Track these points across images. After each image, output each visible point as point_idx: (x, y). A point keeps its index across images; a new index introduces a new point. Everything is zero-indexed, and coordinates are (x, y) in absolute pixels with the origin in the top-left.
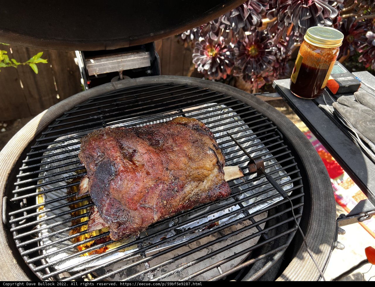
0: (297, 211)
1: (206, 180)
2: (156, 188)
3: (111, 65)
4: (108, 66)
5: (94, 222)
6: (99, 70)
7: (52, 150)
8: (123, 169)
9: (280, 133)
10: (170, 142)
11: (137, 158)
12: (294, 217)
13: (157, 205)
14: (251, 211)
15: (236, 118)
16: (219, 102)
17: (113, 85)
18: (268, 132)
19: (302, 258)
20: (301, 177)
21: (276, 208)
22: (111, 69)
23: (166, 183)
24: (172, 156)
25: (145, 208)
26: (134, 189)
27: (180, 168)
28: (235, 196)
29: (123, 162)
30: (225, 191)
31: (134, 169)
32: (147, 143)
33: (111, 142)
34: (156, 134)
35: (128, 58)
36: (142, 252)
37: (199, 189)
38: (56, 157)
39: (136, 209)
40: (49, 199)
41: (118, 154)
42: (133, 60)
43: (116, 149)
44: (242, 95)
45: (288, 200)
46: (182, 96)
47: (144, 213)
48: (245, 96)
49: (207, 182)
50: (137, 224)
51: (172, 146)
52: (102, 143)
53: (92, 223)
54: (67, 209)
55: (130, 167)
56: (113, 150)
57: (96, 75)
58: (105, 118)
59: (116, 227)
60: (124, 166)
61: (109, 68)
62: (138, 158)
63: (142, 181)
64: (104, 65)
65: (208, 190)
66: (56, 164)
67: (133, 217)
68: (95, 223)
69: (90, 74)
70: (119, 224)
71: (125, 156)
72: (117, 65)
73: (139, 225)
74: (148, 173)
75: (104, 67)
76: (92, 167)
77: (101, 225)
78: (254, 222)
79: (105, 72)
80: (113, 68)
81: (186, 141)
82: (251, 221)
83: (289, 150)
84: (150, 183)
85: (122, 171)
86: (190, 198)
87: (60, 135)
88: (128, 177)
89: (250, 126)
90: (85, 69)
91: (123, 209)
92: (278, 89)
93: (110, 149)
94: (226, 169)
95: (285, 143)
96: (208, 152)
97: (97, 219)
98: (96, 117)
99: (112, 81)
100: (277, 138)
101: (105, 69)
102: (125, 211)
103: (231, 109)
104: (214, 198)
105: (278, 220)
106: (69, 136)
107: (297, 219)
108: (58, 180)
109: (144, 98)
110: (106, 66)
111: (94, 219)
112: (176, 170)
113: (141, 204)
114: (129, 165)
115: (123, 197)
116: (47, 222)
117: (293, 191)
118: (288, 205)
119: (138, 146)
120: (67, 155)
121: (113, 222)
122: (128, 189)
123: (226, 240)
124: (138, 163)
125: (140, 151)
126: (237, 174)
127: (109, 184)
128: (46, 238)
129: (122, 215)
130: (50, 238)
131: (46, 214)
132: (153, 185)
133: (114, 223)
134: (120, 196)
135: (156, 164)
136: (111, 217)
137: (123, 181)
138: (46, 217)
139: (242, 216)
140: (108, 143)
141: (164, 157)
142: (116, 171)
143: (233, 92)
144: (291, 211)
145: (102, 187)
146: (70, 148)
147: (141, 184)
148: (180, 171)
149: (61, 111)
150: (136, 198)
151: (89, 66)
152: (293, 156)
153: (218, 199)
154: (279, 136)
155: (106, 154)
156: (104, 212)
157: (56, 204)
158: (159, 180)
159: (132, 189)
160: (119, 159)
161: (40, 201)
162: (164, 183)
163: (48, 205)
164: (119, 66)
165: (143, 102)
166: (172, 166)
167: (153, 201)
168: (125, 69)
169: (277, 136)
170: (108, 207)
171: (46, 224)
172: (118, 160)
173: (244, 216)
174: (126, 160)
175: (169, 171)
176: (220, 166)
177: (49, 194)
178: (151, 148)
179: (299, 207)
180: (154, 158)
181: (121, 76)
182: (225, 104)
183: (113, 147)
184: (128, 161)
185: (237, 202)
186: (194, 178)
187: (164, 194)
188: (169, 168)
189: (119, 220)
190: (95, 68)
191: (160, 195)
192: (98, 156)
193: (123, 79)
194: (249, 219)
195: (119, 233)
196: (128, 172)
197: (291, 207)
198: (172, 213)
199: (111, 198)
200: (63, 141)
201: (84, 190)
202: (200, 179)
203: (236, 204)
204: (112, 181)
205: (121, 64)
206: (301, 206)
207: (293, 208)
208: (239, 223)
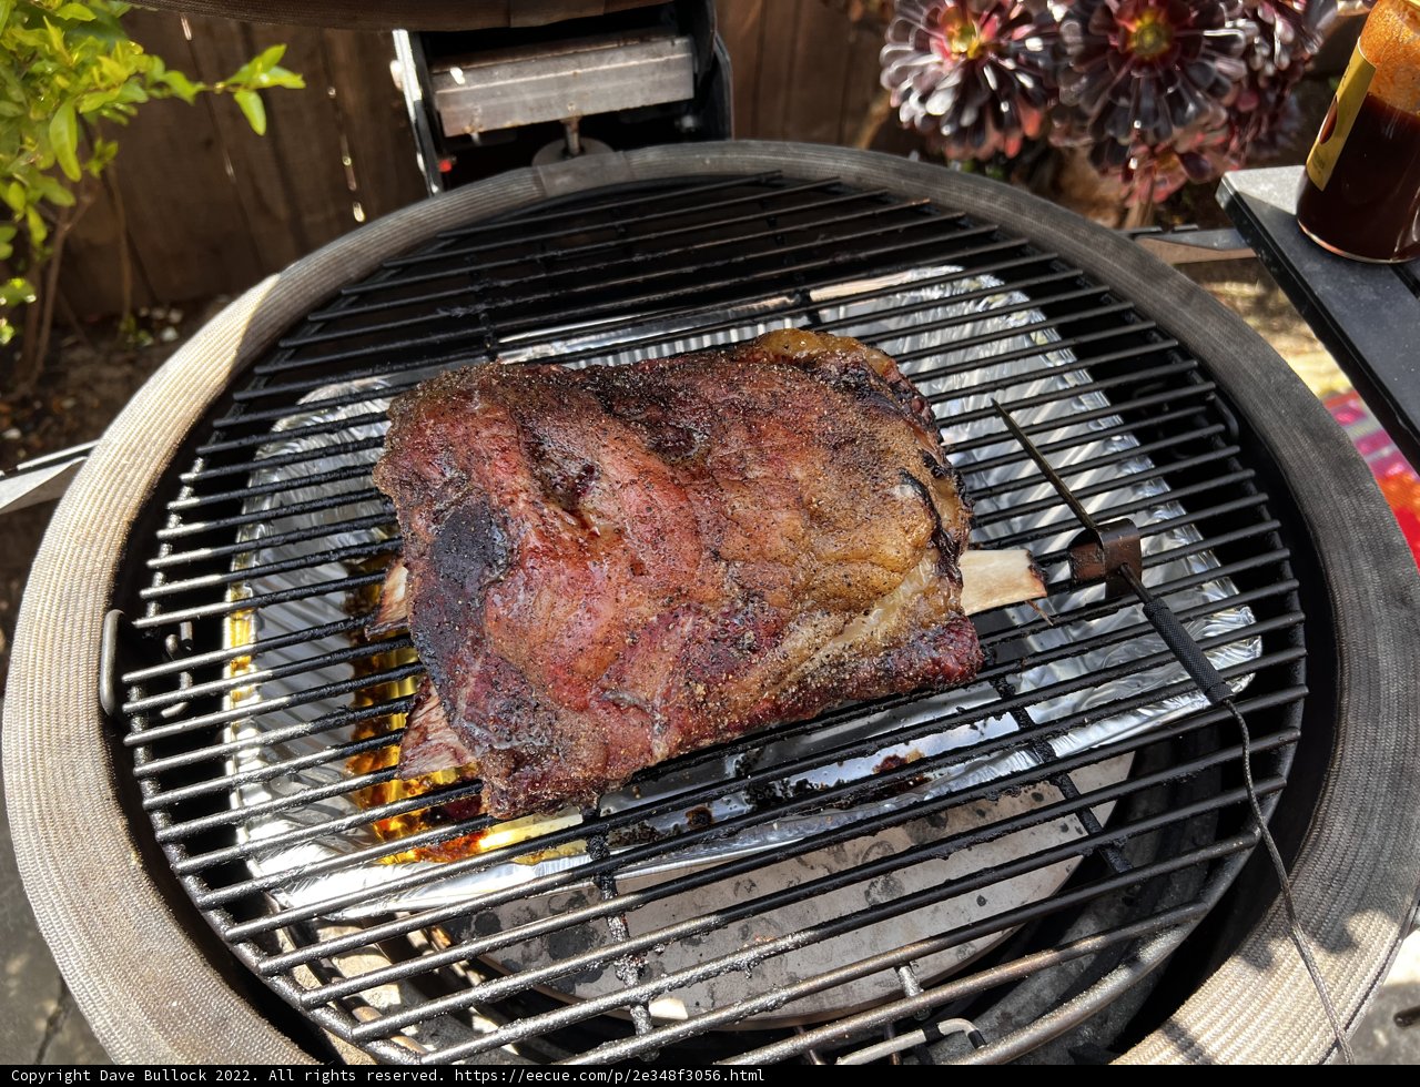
0: (1265, 764)
1: (882, 605)
2: (668, 630)
3: (532, 92)
4: (521, 99)
5: (425, 740)
6: (486, 114)
7: (289, 439)
8: (538, 544)
9: (1226, 411)
10: (736, 440)
11: (595, 500)
12: (1249, 791)
13: (666, 697)
14: (1063, 747)
15: (1040, 338)
16: (972, 265)
17: (537, 181)
18: (1176, 404)
19: (1263, 963)
20: (1302, 616)
21: (1175, 744)
22: (531, 109)
23: (707, 614)
24: (739, 504)
25: (618, 706)
26: (577, 629)
27: (770, 556)
28: (1003, 675)
29: (541, 516)
30: (957, 653)
31: (581, 545)
32: (643, 439)
33: (495, 430)
34: (679, 401)
35: (600, 61)
36: (602, 874)
37: (849, 643)
38: (302, 469)
39: (583, 708)
40: (272, 631)
41: (522, 480)
42: (620, 73)
43: (515, 458)
44: (1076, 237)
45: (1228, 714)
46: (812, 233)
47: (613, 725)
48: (1086, 241)
49: (885, 616)
50: (585, 766)
51: (742, 457)
52: (460, 431)
53: (418, 744)
55: (566, 536)
56: (502, 464)
57: (475, 136)
58: (495, 315)
59: (503, 770)
60: (541, 532)
61: (524, 105)
62: (601, 500)
63: (613, 597)
64: (505, 91)
65: (886, 648)
66: (300, 496)
67: (572, 738)
68: (428, 745)
69: (450, 131)
70: (518, 760)
71: (548, 491)
72: (555, 94)
73: (591, 769)
74: (637, 568)
75: (505, 101)
76: (420, 522)
77: (450, 756)
78: (1072, 795)
79: (508, 124)
80: (540, 107)
81: (803, 438)
82: (1060, 786)
83: (1260, 490)
84: (643, 609)
85: (532, 550)
86: (805, 677)
87: (318, 382)
88: (556, 579)
89: (1098, 373)
91: (533, 703)
92: (1240, 214)
93: (490, 458)
94: (973, 564)
95: (1245, 459)
96: (896, 491)
97: (437, 730)
98: (459, 312)
99: (536, 158)
100: (1214, 434)
101: (509, 111)
102: (541, 709)
103: (1019, 298)
104: (906, 682)
105: (1176, 794)
106: (356, 385)
107: (1262, 798)
108: (303, 561)
109: (653, 235)
110: (513, 99)
111: (426, 729)
112: (753, 560)
113: (604, 689)
114: (563, 526)
115: (533, 657)
116: (262, 719)
117: (1258, 672)
118: (1228, 734)
119: (602, 450)
120: (347, 460)
121: (492, 750)
122: (553, 627)
123: (946, 858)
124: (601, 522)
125: (612, 472)
126: (1018, 587)
127: (483, 600)
128: (250, 780)
129: (530, 726)
130: (268, 781)
131: (258, 688)
132: (655, 618)
133: (500, 752)
134: (524, 651)
135: (672, 531)
136: (486, 728)
137: (536, 592)
138: (256, 698)
139: (1021, 761)
140: (485, 433)
141: (708, 503)
142: (512, 550)
143: (1039, 218)
144: (1240, 760)
145: (457, 608)
146: (359, 433)
147: (607, 610)
148: (771, 566)
149: (329, 283)
150: (582, 664)
151: (444, 96)
152: (1274, 517)
153: (929, 685)
154: (1221, 427)
155: (474, 475)
156: (462, 705)
157: (302, 651)
158: (678, 600)
159: (569, 629)
160: (526, 502)
161: (238, 635)
162: (699, 611)
163: (269, 654)
164: (564, 99)
165: (650, 256)
166: (735, 542)
167: (652, 682)
168: (591, 109)
169: (1212, 423)
170: (478, 690)
171: (252, 725)
172: (521, 505)
173: (1033, 764)
174: (552, 507)
175: (724, 564)
176: (946, 551)
177: (273, 611)
178: (654, 463)
179: (1276, 747)
180: (666, 505)
181: (574, 140)
182: (997, 275)
183: (504, 450)
184: (560, 512)
185: (1012, 702)
186: (828, 598)
187: (697, 655)
188: (722, 550)
189: (516, 744)
190: (470, 105)
191: (682, 660)
192: (445, 483)
193: (582, 151)
194: (1052, 779)
195: (515, 794)
196: (556, 558)
197: (1239, 741)
198: (727, 729)
199: (487, 656)
200: (332, 405)
201: (395, 607)
202: (853, 604)
203: (1004, 712)
204: (492, 590)
205: (573, 90)
206: (1285, 743)
207: (1250, 748)
208: (1009, 793)
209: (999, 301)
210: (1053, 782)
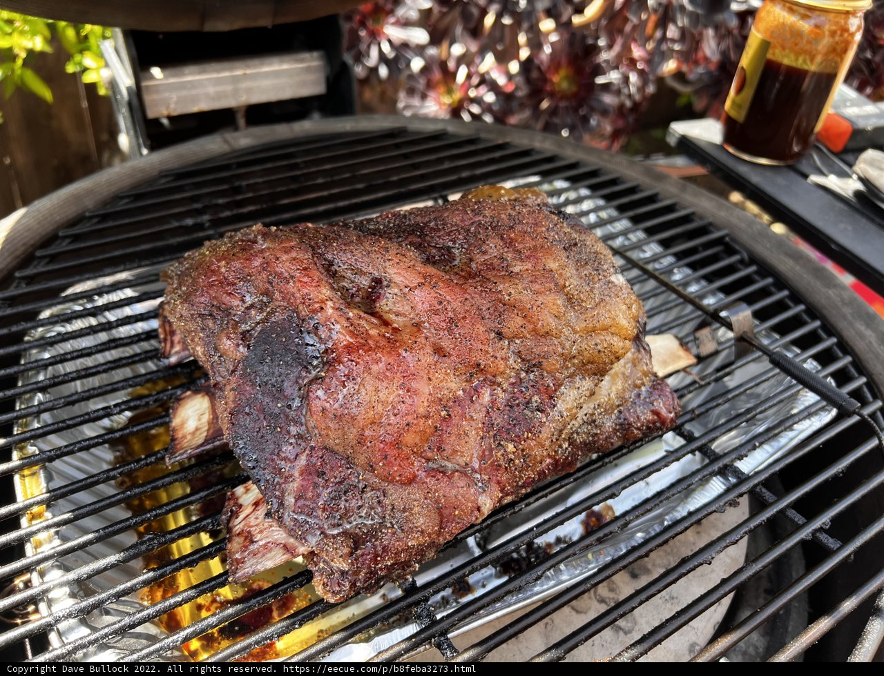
1: (609, 375)
2: (472, 401)
3: (214, 84)
4: (205, 91)
5: (252, 542)
6: (179, 100)
7: (54, 323)
8: (351, 340)
9: (737, 247)
10: (493, 247)
11: (388, 303)
13: (482, 458)
15: (604, 215)
16: (547, 175)
17: (226, 141)
20: (850, 359)
22: (213, 98)
23: (499, 385)
24: (513, 291)
25: (444, 473)
26: (402, 407)
27: (542, 331)
28: (682, 425)
29: (348, 319)
30: (665, 406)
31: (389, 338)
32: (412, 253)
33: (294, 254)
34: (432, 229)
35: (262, 65)
36: (438, 636)
37: (597, 403)
38: (68, 346)
39: (411, 480)
40: (58, 483)
41: (326, 292)
42: (276, 74)
43: (315, 275)
47: (443, 489)
49: (613, 382)
50: (422, 532)
51: (502, 259)
52: (257, 262)
53: (246, 547)
54: (120, 513)
55: (373, 332)
56: (306, 279)
57: (165, 121)
58: (217, 223)
59: (346, 550)
60: (351, 331)
61: (208, 95)
62: (394, 303)
63: (425, 377)
64: (193, 85)
65: (619, 406)
66: (70, 367)
67: (404, 510)
68: (256, 546)
69: (151, 114)
70: (356, 541)
71: (348, 299)
72: (230, 87)
73: (429, 535)
74: (439, 351)
75: (194, 92)
76: (227, 344)
77: (281, 551)
79: (195, 110)
80: (219, 96)
84: (453, 386)
85: (347, 347)
86: (572, 434)
87: (77, 278)
88: (375, 368)
89: (650, 232)
90: (138, 93)
91: (361, 486)
93: (292, 277)
96: (613, 278)
97: (261, 532)
98: (189, 222)
100: (735, 262)
101: (195, 100)
102: (368, 489)
103: (584, 192)
104: (636, 432)
106: (108, 280)
108: (87, 417)
110: (200, 91)
111: (249, 532)
112: (528, 336)
113: (428, 460)
114: (369, 325)
115: (361, 441)
116: (63, 559)
119: (387, 263)
120: (103, 337)
121: (326, 536)
122: (380, 408)
124: (400, 319)
125: (398, 279)
126: (679, 357)
127: (305, 398)
128: (66, 617)
129: (360, 507)
130: (84, 616)
131: (57, 533)
132: (461, 392)
133: (334, 537)
134: (352, 436)
135: (464, 318)
136: (317, 517)
137: (359, 380)
138: (57, 542)
140: (285, 257)
141: (484, 294)
142: (326, 351)
145: (277, 411)
147: (424, 388)
148: (543, 340)
149: (71, 212)
150: (410, 438)
151: (147, 87)
152: (797, 304)
154: (738, 257)
155: (277, 295)
156: (290, 500)
157: (84, 497)
158: (477, 373)
159: (394, 408)
160: (333, 308)
161: (29, 488)
162: (493, 383)
163: (60, 501)
166: (514, 323)
167: (469, 447)
168: (254, 100)
169: (731, 255)
170: (305, 483)
171: (59, 567)
172: (330, 311)
174: (356, 311)
175: (507, 342)
177: (57, 464)
178: (431, 270)
180: (454, 301)
181: (241, 120)
182: (567, 179)
183: (305, 269)
184: (362, 314)
185: (695, 443)
186: (584, 364)
187: (499, 420)
188: (505, 331)
189: (348, 526)
190: (167, 95)
191: (488, 425)
192: (248, 308)
195: (356, 573)
196: (370, 349)
198: (523, 486)
199: (312, 448)
200: (88, 295)
201: (189, 437)
202: (601, 368)
203: (693, 450)
204: (314, 387)
205: (243, 86)
208: (731, 505)
209: (572, 195)
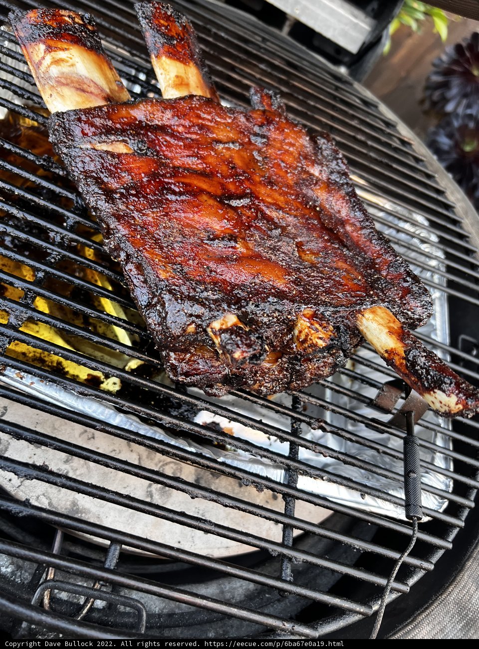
0: (406, 573)
12: (388, 582)
14: (304, 483)
20: (472, 505)
78: (288, 514)
82: (287, 504)
105: (345, 555)
107: (393, 590)
117: (434, 519)
118: (398, 541)
123: (193, 498)
139: (277, 475)
144: (395, 561)
164: (296, 3)
168: (305, 21)
173: (282, 482)
179: (416, 567)
185: (294, 437)
194: (286, 496)
197: (402, 551)
203: (287, 440)
206: (421, 568)
207: (406, 558)
208: (256, 487)
210: (284, 498)
